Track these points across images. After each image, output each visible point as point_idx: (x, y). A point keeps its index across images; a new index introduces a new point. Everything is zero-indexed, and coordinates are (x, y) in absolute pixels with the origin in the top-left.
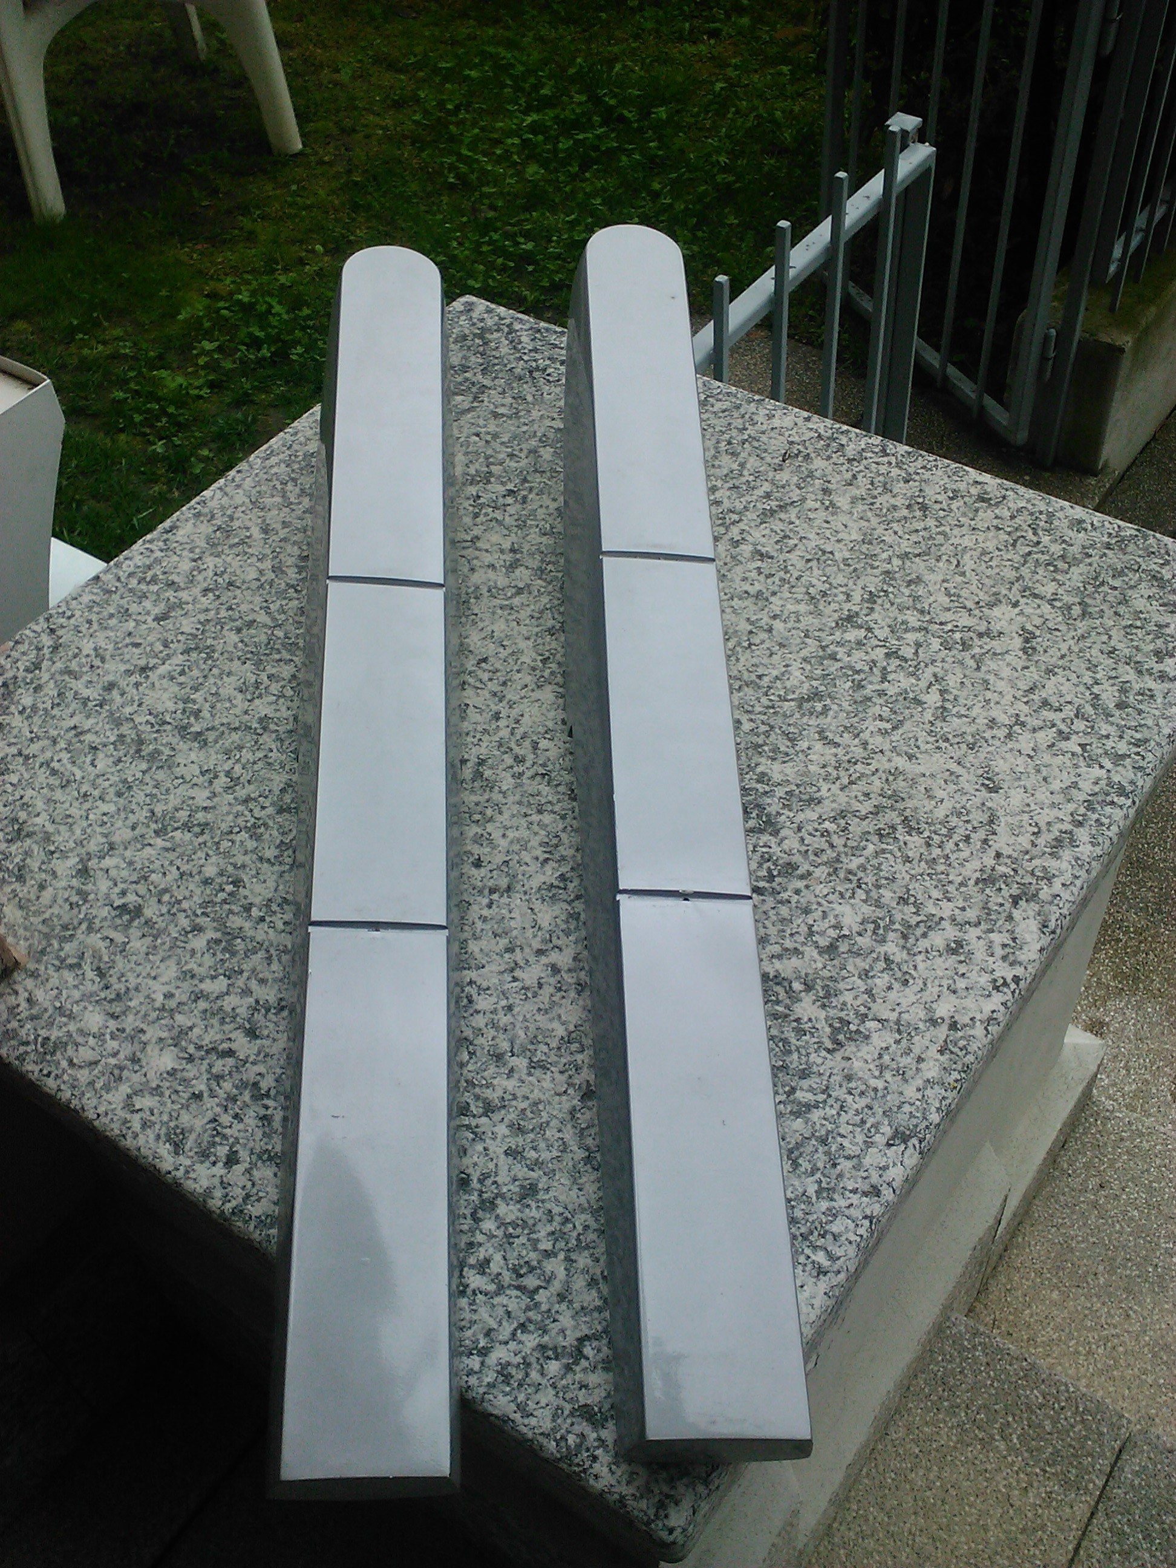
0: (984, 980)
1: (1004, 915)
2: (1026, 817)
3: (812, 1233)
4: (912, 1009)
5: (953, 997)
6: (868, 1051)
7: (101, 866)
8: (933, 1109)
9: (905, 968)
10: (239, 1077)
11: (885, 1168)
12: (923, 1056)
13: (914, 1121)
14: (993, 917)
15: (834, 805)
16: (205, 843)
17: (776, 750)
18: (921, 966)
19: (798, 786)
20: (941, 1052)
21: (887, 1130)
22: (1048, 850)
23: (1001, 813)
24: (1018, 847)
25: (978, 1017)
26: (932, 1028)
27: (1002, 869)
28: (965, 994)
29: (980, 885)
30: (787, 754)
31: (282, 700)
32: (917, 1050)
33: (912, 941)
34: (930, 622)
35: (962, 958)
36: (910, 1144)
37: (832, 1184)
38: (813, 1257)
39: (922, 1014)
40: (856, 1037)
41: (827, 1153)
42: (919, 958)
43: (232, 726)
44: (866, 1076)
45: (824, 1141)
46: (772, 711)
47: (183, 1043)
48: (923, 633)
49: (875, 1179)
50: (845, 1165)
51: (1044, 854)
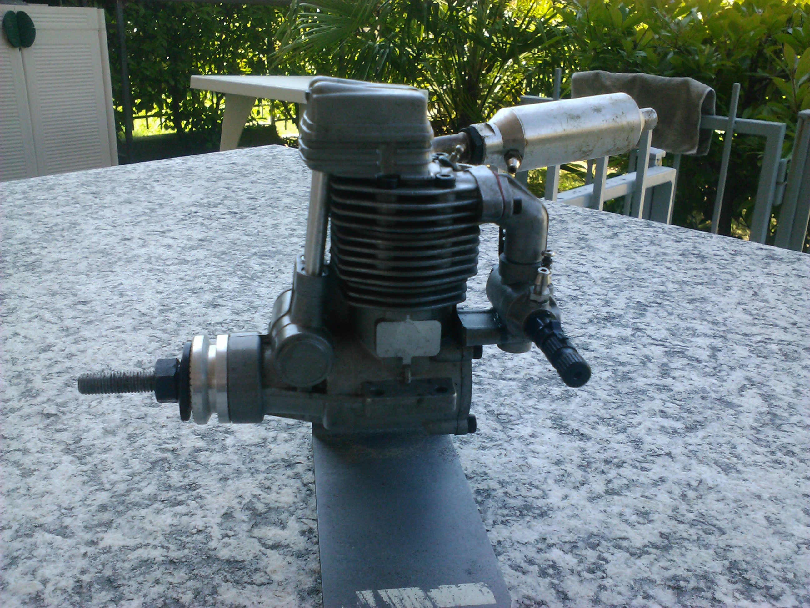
15: (573, 523)
19: (502, 484)
34: (730, 331)
48: (720, 340)
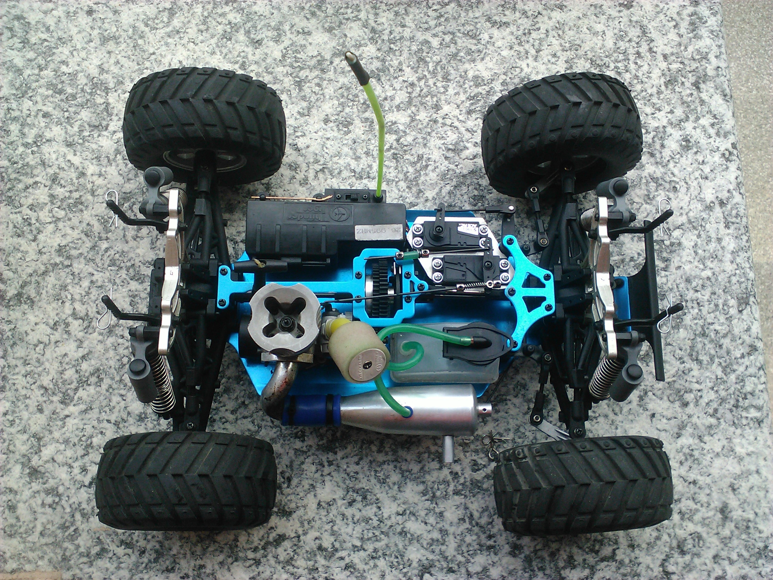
0: (717, 158)
1: (697, 101)
2: (662, 16)
3: (738, 401)
4: (692, 207)
5: (708, 183)
6: (686, 254)
7: (45, 458)
8: (748, 270)
9: (668, 179)
10: (304, 551)
11: (748, 330)
12: (720, 236)
13: (743, 285)
14: (693, 107)
16: (110, 387)
17: (469, 52)
18: (676, 171)
20: (727, 227)
21: (733, 302)
22: (691, 35)
23: (645, 22)
24: (673, 43)
25: (731, 188)
26: (711, 213)
27: (675, 66)
28: (712, 176)
29: (670, 87)
30: (479, 51)
31: (61, 225)
32: (713, 235)
33: (658, 155)
35: (695, 150)
36: (751, 303)
37: (728, 361)
38: (750, 416)
39: (699, 207)
40: (674, 248)
41: (712, 341)
42: (671, 165)
43: (40, 272)
44: (698, 272)
45: (704, 335)
46: (442, 19)
47: (241, 554)
49: (748, 340)
50: (726, 342)
51: (690, 39)
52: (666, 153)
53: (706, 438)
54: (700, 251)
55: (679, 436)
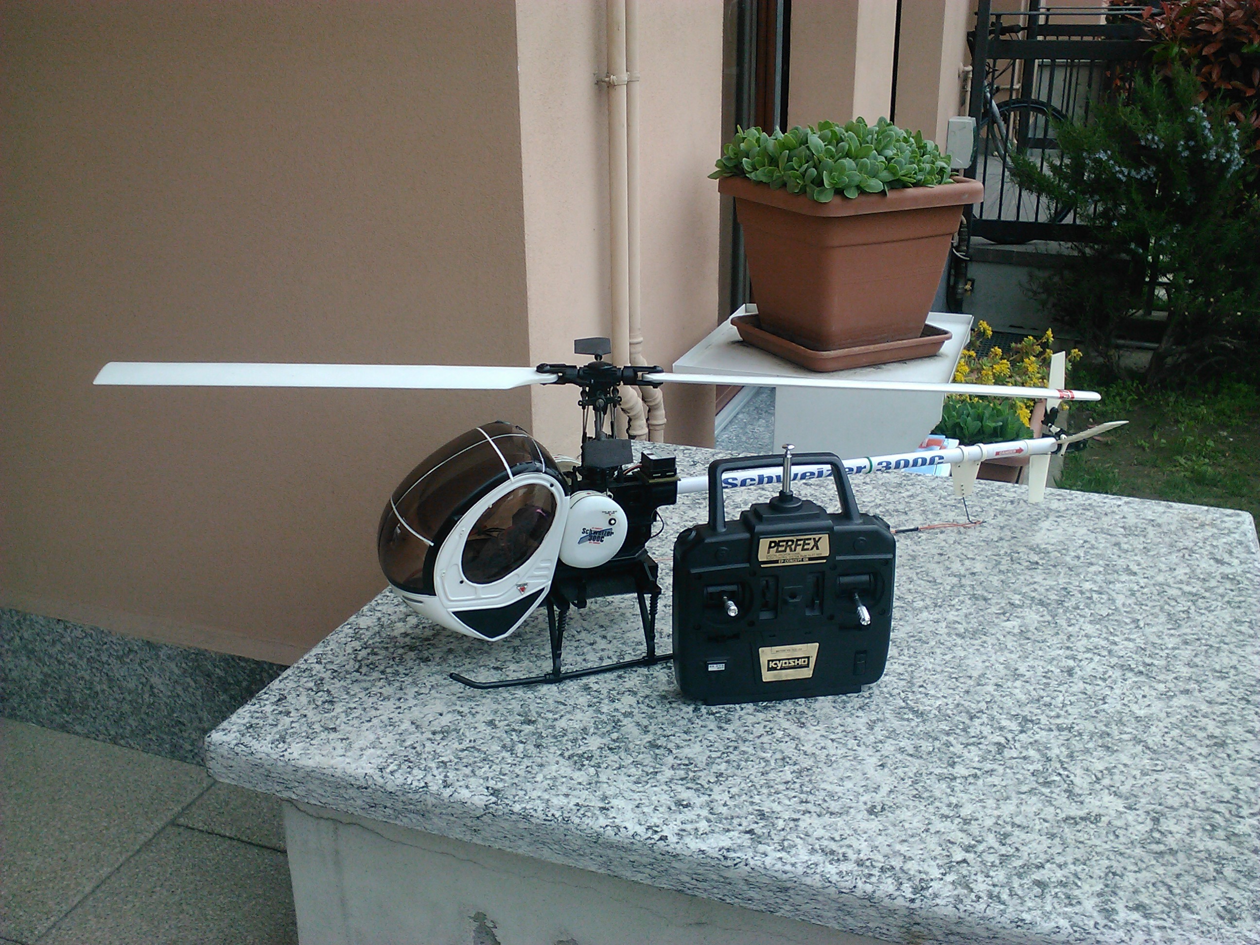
2: (850, 832)
3: (411, 762)
5: (632, 806)
11: (468, 788)
13: (511, 798)
14: (724, 821)
18: (657, 789)
20: (577, 805)
21: (500, 785)
22: (817, 847)
23: (846, 818)
25: (618, 821)
28: (638, 812)
29: (756, 813)
36: (491, 797)
40: (578, 765)
52: (679, 788)
53: (397, 737)
54: (564, 780)
55: (413, 723)
